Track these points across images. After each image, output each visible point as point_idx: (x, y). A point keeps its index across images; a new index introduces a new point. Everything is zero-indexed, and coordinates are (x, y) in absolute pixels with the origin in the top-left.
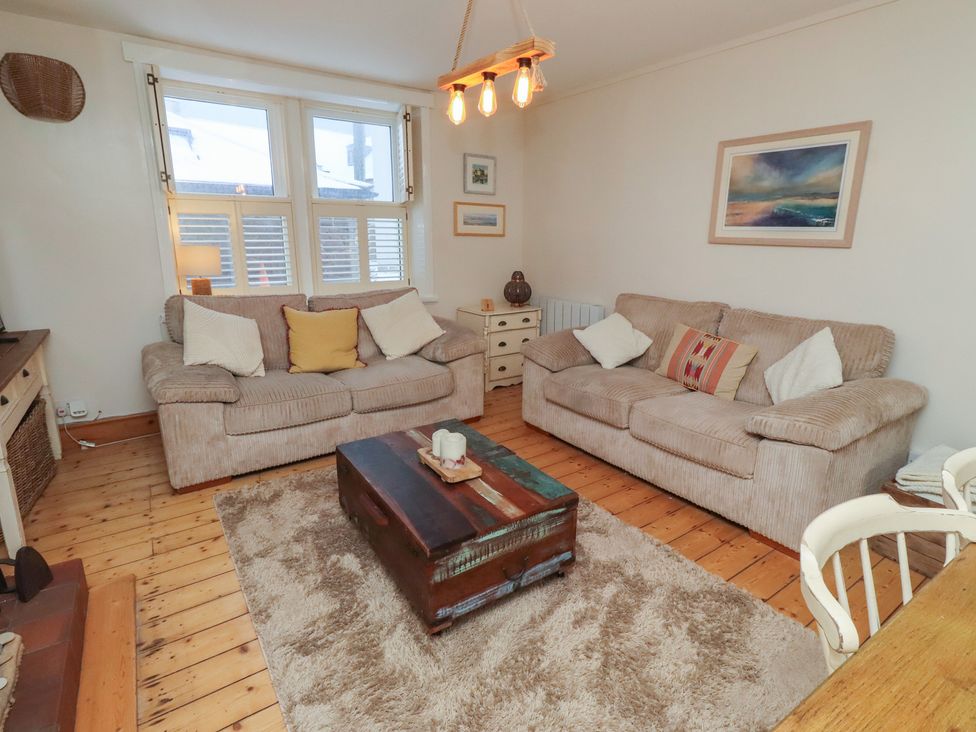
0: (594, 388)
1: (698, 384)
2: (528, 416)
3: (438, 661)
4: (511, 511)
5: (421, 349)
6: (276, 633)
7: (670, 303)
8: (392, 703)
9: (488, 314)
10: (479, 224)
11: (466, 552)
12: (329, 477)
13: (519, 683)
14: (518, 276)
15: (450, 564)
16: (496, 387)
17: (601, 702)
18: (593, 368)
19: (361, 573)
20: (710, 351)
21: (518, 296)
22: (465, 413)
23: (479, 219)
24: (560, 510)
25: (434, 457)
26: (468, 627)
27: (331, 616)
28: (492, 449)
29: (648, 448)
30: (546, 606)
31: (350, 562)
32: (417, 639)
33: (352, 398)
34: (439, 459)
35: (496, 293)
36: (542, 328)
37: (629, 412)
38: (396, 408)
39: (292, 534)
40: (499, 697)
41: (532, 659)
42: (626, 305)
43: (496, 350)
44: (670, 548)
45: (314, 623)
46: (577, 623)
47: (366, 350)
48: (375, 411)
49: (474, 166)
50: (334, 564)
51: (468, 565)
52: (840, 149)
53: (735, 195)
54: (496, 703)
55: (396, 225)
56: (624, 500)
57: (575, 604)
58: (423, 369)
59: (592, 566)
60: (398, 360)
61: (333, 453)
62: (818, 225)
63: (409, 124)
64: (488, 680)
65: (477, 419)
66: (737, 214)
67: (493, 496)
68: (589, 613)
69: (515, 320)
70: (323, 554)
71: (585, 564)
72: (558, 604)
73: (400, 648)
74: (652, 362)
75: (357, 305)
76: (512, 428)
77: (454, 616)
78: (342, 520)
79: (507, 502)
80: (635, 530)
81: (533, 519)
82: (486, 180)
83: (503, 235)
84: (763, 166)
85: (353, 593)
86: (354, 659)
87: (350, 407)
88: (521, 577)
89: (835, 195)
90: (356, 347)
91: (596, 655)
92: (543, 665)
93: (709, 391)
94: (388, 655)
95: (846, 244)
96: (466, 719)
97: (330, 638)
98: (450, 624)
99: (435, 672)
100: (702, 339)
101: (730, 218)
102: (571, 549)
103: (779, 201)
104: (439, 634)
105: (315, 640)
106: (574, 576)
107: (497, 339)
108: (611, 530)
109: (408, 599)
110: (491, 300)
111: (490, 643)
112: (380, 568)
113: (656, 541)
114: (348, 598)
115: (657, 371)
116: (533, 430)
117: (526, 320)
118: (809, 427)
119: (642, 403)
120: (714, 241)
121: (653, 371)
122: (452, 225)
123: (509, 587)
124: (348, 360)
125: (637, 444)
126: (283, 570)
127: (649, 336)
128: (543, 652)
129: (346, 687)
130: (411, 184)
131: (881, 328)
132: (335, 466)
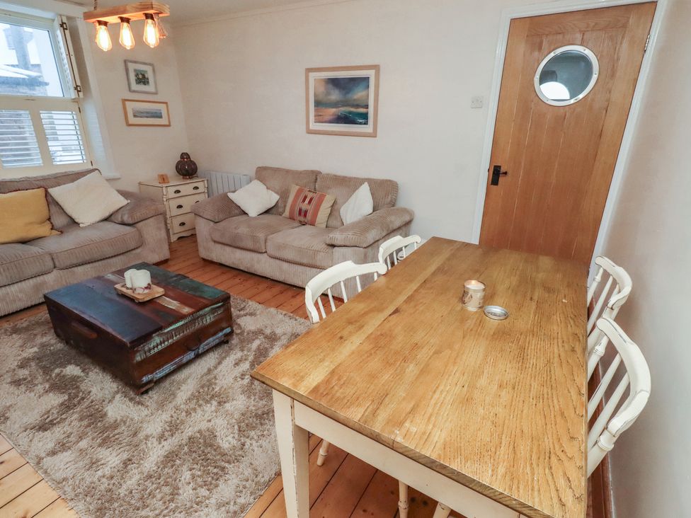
0: (243, 230)
1: (306, 221)
2: (203, 253)
3: (147, 406)
4: (186, 310)
5: (111, 215)
6: (17, 426)
7: (288, 171)
8: (117, 437)
9: (164, 185)
10: (147, 117)
11: (157, 339)
12: (42, 320)
13: (201, 402)
14: (185, 156)
15: (146, 348)
16: (179, 238)
17: (249, 397)
18: (243, 218)
19: (82, 374)
20: (311, 200)
21: (187, 171)
22: (156, 258)
23: (147, 113)
24: (220, 304)
25: (127, 288)
26: (167, 383)
27: (62, 404)
28: (172, 277)
29: (278, 261)
30: (217, 361)
31: (72, 370)
32: (131, 400)
33: (53, 259)
34: (131, 289)
35: (170, 170)
36: (209, 192)
37: (265, 243)
38: (95, 261)
39: (16, 364)
40: (188, 413)
41: (208, 389)
42: (263, 174)
43: (175, 212)
44: (292, 315)
45: (49, 412)
46: (237, 364)
47: (59, 221)
48: (76, 266)
49: (135, 70)
50: (58, 375)
51: (160, 347)
52: (367, 79)
53: (318, 104)
54: (187, 416)
55: (70, 117)
56: (267, 295)
57: (236, 355)
58: (113, 230)
59: (246, 334)
60: (92, 226)
61: (42, 303)
62: (361, 123)
63: (67, 32)
64: (182, 406)
65: (166, 261)
66: (320, 115)
67: (173, 304)
68: (244, 358)
69: (187, 188)
70: (47, 371)
71: (242, 333)
72: (225, 358)
73: (119, 407)
74: (281, 210)
75: (44, 185)
76: (193, 264)
77: (155, 379)
78: (60, 346)
79: (183, 306)
80: (273, 310)
81: (201, 313)
82: (148, 82)
83: (169, 126)
84: (330, 86)
85: (78, 387)
86: (85, 422)
87: (52, 266)
88: (199, 348)
89: (367, 107)
90: (49, 219)
91: (247, 377)
92: (216, 390)
93: (313, 224)
94: (110, 414)
95: (374, 135)
96: (168, 429)
97: (63, 416)
98: (153, 384)
99: (146, 412)
100: (307, 193)
101: (317, 118)
102: (231, 326)
103: (340, 109)
104: (146, 392)
105: (51, 421)
106: (235, 340)
107: (174, 204)
108: (258, 312)
109: (121, 380)
110: (166, 176)
111: (182, 388)
112: (97, 368)
113: (284, 312)
114: (74, 391)
115: (283, 215)
116: (208, 263)
117: (196, 188)
118: (354, 237)
119: (271, 236)
120: (310, 132)
121: (281, 215)
122: (123, 117)
123: (191, 355)
124: (44, 230)
125: (272, 260)
126: (13, 389)
127: (277, 193)
128: (215, 384)
129: (81, 438)
130: (79, 84)
131: (390, 181)
132: (47, 312)
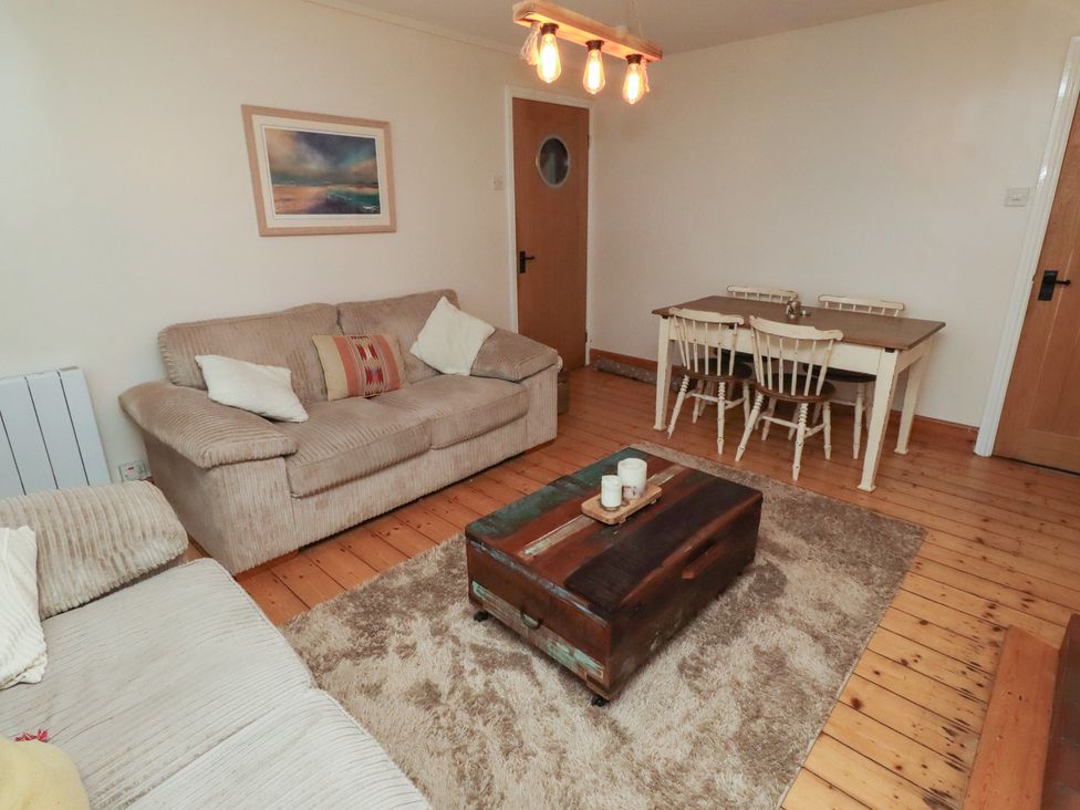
20: (372, 350)
52: (370, 142)
53: (280, 177)
66: (288, 200)
89: (375, 185)
93: (395, 387)
95: (392, 229)
101: (281, 204)
103: (330, 187)
115: (331, 396)
120: (266, 233)
